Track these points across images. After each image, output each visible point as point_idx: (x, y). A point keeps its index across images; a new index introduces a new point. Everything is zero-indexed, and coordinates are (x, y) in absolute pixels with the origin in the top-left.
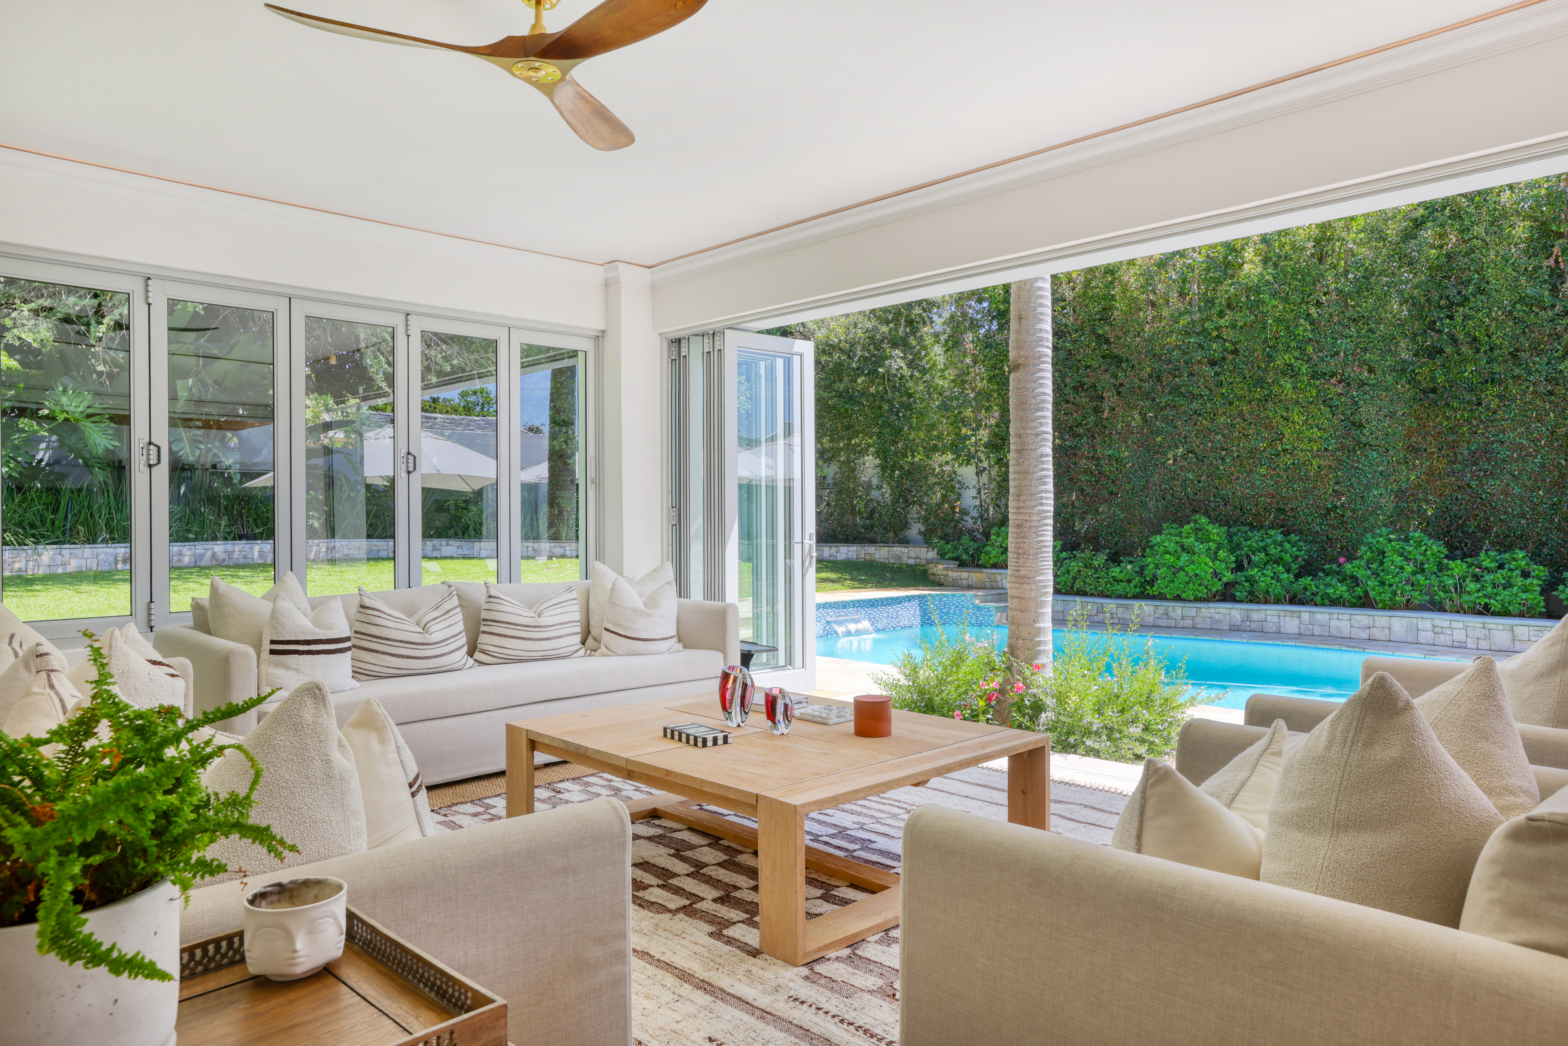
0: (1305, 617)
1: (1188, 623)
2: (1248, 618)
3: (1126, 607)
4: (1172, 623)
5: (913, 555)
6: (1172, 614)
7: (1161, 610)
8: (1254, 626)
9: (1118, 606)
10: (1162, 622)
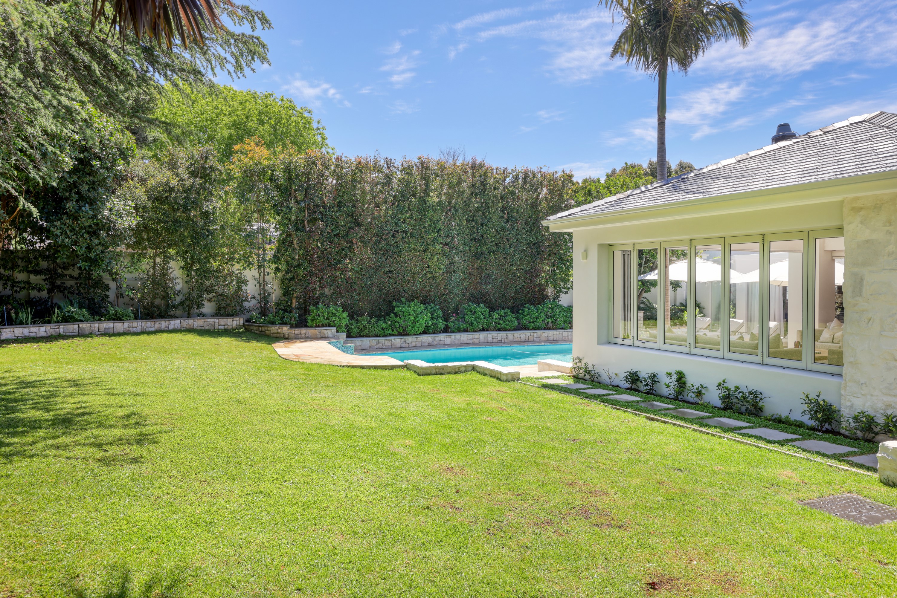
0: (453, 337)
1: (413, 344)
2: (434, 340)
3: (389, 340)
4: (407, 345)
5: (223, 323)
6: (407, 342)
7: (403, 340)
8: (436, 343)
9: (385, 340)
10: (404, 345)
